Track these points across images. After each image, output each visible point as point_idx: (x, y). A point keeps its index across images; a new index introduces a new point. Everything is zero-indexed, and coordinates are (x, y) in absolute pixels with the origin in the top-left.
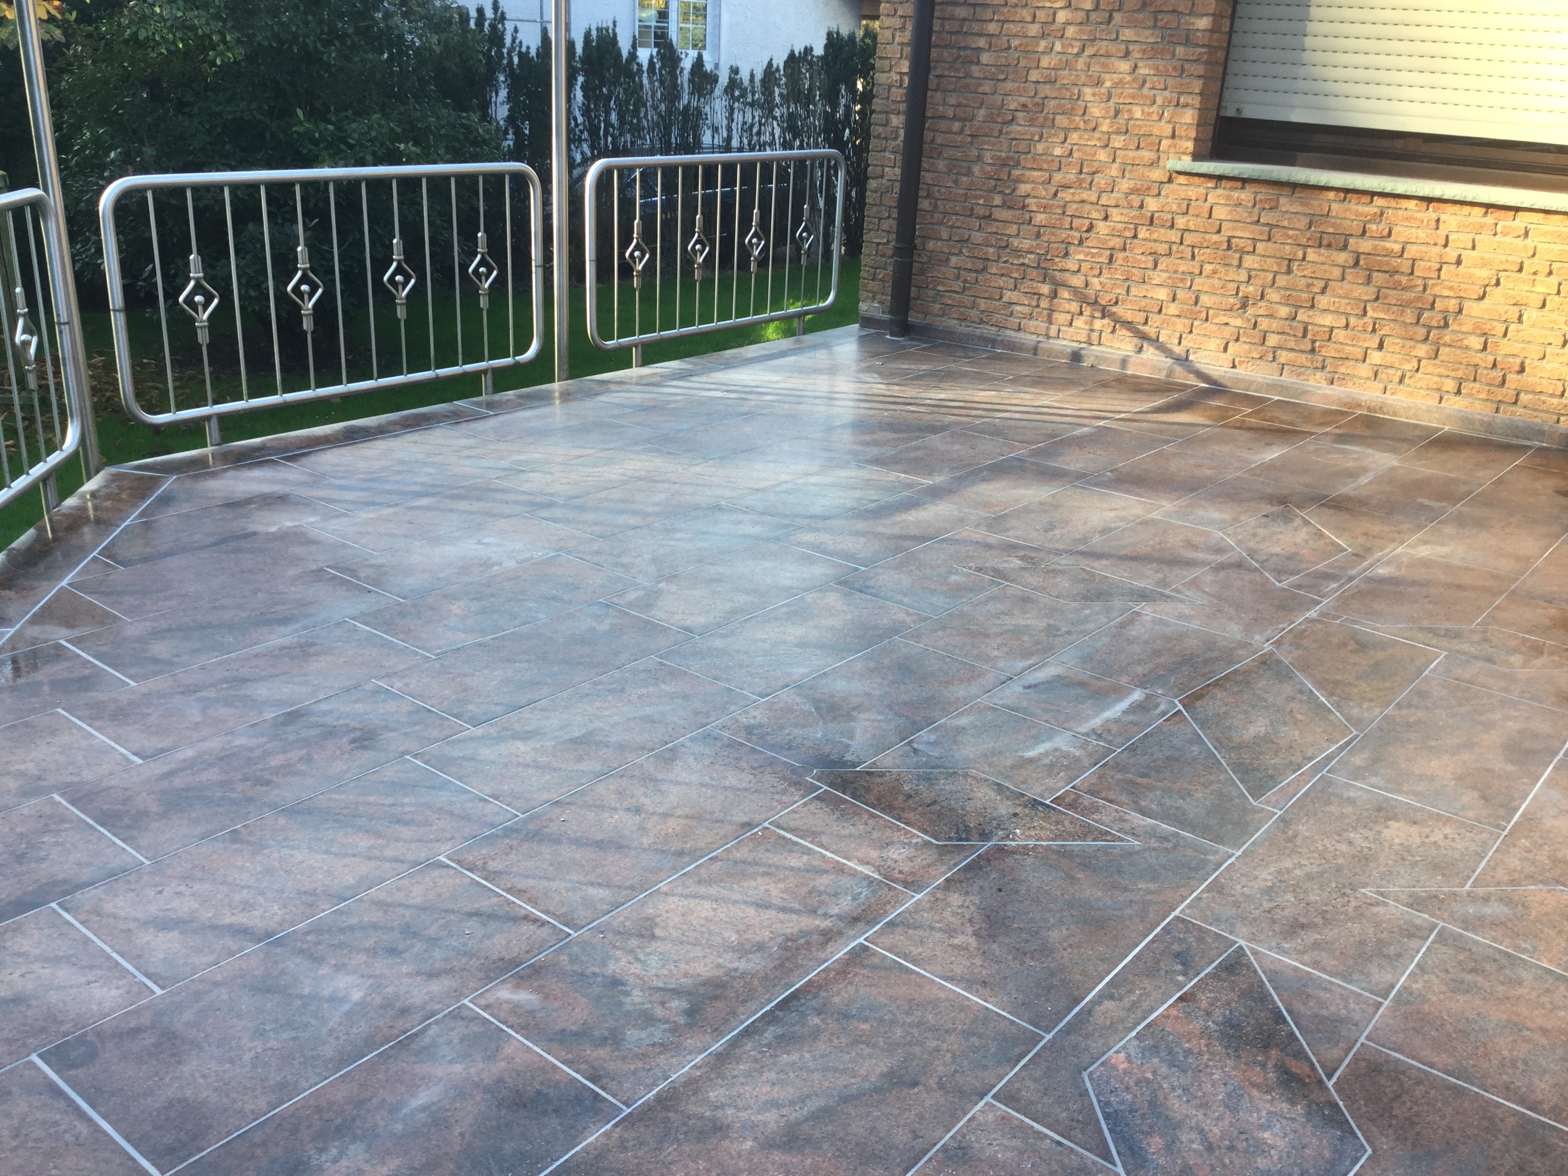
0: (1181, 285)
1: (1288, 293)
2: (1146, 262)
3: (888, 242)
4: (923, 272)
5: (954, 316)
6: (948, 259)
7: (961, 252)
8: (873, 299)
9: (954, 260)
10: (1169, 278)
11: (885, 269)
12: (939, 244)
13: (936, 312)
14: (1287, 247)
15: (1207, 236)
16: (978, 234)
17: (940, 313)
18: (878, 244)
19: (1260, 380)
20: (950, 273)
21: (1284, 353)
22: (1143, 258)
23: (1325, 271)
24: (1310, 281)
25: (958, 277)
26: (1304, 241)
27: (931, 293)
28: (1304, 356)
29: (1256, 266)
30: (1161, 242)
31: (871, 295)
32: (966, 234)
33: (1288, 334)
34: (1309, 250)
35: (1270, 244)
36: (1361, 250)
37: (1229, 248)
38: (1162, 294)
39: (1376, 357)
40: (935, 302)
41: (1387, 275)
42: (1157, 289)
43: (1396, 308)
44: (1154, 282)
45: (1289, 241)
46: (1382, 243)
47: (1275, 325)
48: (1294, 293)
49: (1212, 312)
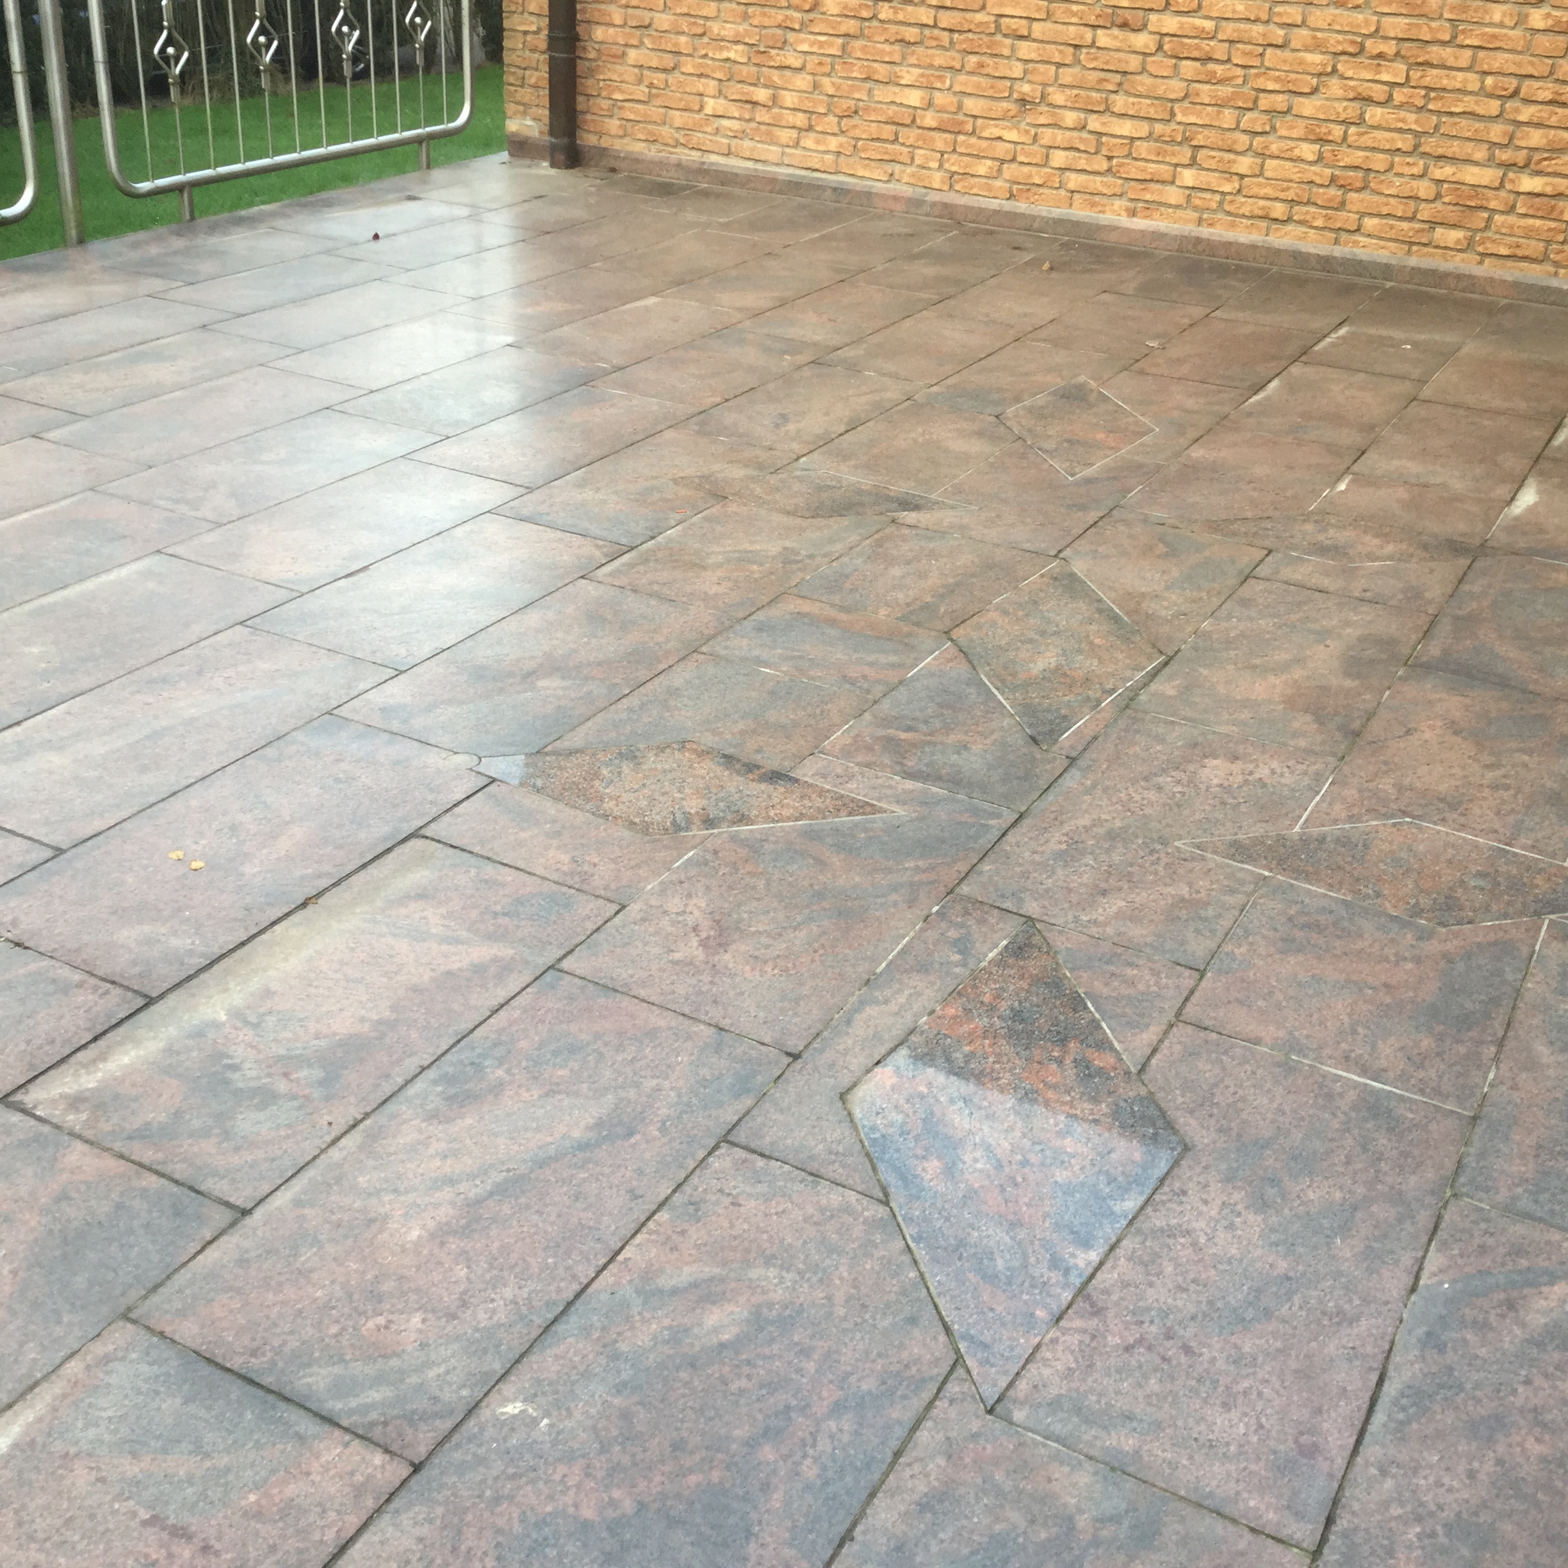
0: (938, 85)
1: (1075, 92)
2: (891, 53)
3: (539, 30)
4: (592, 72)
5: (642, 137)
6: (624, 54)
7: (642, 43)
8: (525, 113)
9: (633, 55)
10: (922, 75)
11: (537, 69)
12: (611, 31)
13: (614, 131)
14: (1071, 28)
15: (969, 15)
16: (664, 16)
17: (621, 133)
18: (526, 33)
19: (1044, 214)
20: (630, 74)
21: (1073, 176)
22: (887, 47)
23: (1120, 60)
24: (1102, 75)
25: (640, 81)
26: (1092, 20)
27: (605, 104)
28: (1098, 179)
29: (1033, 56)
30: (909, 24)
31: (521, 108)
32: (646, 16)
33: (1078, 150)
34: (1100, 32)
35: (1048, 25)
36: (1164, 31)
37: (998, 27)
38: (914, 98)
39: (1188, 177)
40: (611, 116)
41: (1197, 64)
42: (907, 90)
43: (1209, 109)
44: (903, 82)
45: (1074, 20)
46: (1191, 20)
47: (1060, 137)
48: (1082, 93)
49: (979, 121)
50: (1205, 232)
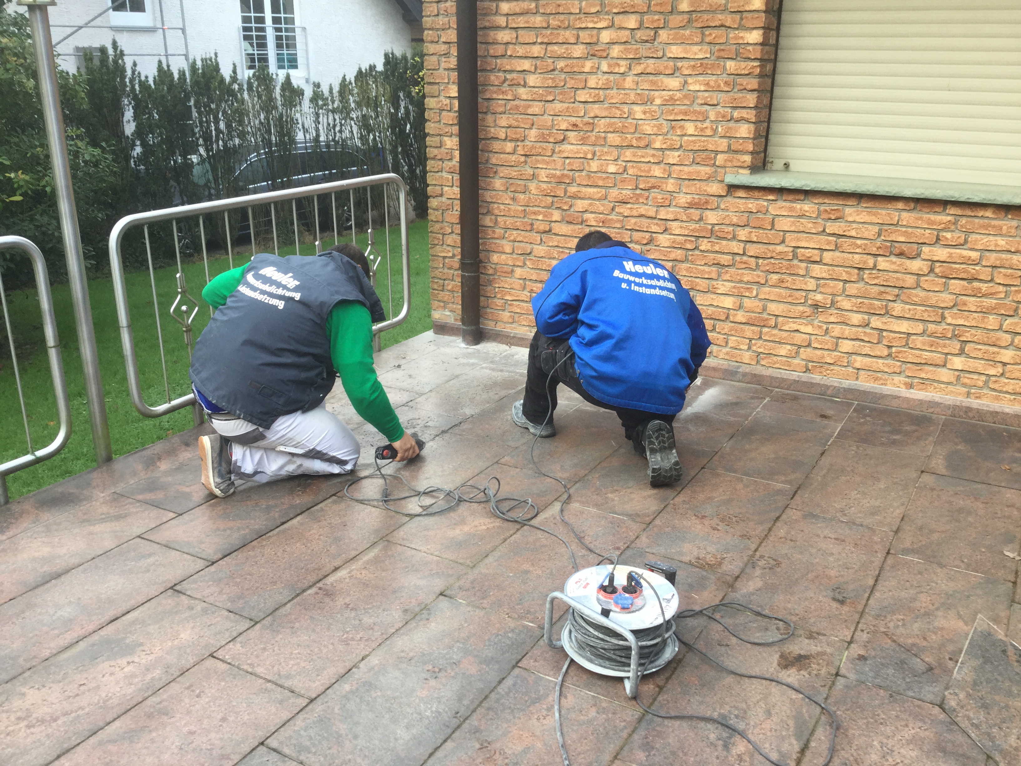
0: (747, 294)
1: (859, 300)
2: (709, 273)
3: (454, 256)
4: (490, 282)
5: (525, 323)
6: (512, 271)
7: (525, 264)
8: (444, 308)
9: (519, 272)
10: (734, 287)
11: (452, 280)
12: (503, 257)
13: (505, 319)
14: (856, 256)
15: (771, 247)
16: (540, 247)
17: (511, 320)
18: (444, 258)
19: (836, 384)
20: (517, 284)
21: (859, 358)
22: (706, 269)
23: (898, 279)
24: (882, 289)
25: (524, 288)
26: (874, 250)
27: (499, 302)
28: (880, 361)
29: (824, 275)
30: (724, 253)
31: (442, 304)
32: (528, 248)
33: (862, 340)
34: (880, 259)
35: (837, 254)
36: (935, 258)
37: (795, 256)
38: (728, 302)
39: (958, 362)
40: (504, 310)
41: (965, 283)
42: (722, 297)
43: (976, 315)
44: (719, 292)
45: (858, 250)
46: (958, 251)
47: (848, 331)
48: (866, 301)
49: (780, 319)
50: (975, 403)
